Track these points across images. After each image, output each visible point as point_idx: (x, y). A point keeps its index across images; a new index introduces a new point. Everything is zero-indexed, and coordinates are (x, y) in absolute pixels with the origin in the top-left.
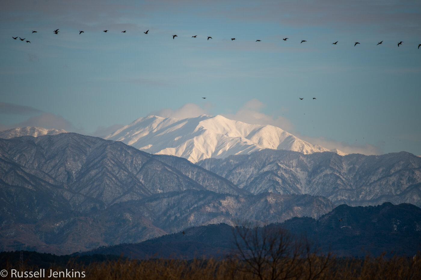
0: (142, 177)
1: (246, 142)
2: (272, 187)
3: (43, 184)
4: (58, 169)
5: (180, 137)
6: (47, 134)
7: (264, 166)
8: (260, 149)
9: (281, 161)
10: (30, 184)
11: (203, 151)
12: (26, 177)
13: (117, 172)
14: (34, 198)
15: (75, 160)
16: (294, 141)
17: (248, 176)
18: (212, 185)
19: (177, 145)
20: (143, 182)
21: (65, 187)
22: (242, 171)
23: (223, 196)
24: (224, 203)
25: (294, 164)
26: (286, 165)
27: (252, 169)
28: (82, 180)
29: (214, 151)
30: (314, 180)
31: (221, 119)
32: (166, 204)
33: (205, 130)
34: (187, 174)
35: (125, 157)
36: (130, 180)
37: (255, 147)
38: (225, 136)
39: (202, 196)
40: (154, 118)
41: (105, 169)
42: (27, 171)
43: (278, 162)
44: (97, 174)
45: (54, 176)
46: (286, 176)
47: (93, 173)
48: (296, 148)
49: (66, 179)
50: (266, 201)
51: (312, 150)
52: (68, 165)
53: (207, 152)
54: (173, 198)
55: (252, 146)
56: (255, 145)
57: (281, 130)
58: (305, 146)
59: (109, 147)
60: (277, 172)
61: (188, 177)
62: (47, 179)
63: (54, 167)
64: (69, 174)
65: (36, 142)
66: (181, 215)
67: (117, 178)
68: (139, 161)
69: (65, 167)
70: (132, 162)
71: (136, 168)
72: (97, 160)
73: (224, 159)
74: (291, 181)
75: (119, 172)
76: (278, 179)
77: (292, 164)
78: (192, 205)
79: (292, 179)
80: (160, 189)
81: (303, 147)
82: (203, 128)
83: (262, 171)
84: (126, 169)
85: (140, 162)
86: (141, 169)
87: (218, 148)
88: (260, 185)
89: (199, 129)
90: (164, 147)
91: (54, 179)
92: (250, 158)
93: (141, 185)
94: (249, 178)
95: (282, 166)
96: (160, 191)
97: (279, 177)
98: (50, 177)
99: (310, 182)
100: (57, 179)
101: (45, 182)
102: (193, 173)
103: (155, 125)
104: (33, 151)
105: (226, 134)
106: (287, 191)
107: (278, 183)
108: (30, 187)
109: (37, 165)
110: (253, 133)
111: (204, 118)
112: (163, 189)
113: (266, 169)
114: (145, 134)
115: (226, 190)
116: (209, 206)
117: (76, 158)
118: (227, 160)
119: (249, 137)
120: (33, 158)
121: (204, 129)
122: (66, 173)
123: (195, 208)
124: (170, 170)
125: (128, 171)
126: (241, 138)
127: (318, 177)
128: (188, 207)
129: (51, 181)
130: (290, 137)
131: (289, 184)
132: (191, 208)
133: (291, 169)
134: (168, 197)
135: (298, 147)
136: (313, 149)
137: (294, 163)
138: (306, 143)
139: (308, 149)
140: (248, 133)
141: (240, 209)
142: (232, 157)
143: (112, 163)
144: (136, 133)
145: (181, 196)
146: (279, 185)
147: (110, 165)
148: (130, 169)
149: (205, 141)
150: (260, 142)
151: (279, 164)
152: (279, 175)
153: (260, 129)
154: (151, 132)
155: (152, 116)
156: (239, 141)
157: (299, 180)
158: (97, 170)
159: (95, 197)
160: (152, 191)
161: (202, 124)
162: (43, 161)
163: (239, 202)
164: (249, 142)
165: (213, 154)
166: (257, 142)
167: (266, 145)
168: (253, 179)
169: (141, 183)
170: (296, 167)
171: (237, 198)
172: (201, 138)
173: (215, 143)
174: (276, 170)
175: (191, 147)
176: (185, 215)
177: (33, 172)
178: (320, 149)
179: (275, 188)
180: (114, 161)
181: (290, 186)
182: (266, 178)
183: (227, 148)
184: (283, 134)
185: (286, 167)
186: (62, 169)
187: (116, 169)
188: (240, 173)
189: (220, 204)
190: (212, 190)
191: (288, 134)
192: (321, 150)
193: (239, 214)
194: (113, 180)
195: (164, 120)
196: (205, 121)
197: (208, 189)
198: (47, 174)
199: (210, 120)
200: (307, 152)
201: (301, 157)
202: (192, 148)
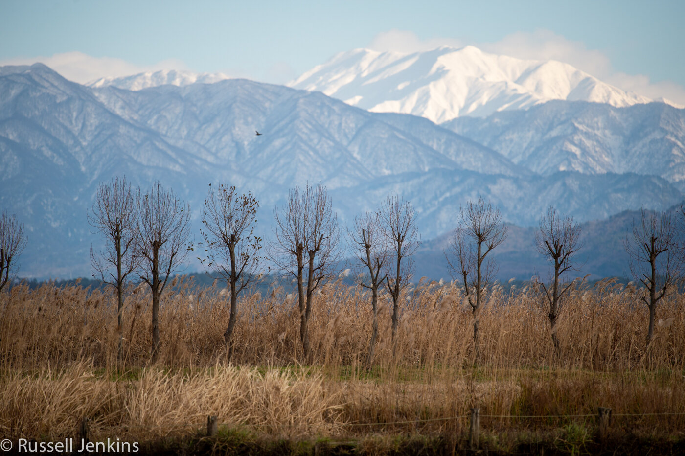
0: (356, 149)
1: (515, 90)
2: (566, 162)
3: (198, 162)
4: (221, 138)
5: (407, 83)
6: (196, 81)
7: (551, 128)
8: (538, 100)
9: (580, 120)
10: (176, 162)
11: (445, 105)
12: (170, 152)
13: (316, 141)
14: (185, 186)
15: (246, 123)
16: (593, 87)
17: (525, 145)
18: (471, 161)
19: (401, 96)
20: (358, 157)
21: (234, 166)
22: (515, 136)
23: (493, 179)
24: (495, 189)
25: (600, 124)
26: (587, 126)
27: (531, 134)
28: (260, 155)
29: (462, 105)
30: (633, 150)
31: (472, 51)
32: (399, 193)
33: (448, 71)
34: (430, 144)
35: (329, 116)
36: (337, 155)
37: (530, 97)
38: (481, 80)
39: (457, 179)
40: (363, 54)
41: (296, 137)
42: (171, 142)
43: (574, 121)
44: (284, 145)
45: (214, 150)
46: (588, 143)
47: (277, 143)
48: (597, 96)
49: (234, 154)
50: (564, 184)
51: (623, 101)
52: (237, 131)
53: (452, 107)
54: (411, 183)
55: (526, 96)
56: (531, 93)
57: (571, 69)
58: (613, 93)
59: (301, 101)
60: (573, 138)
61: (431, 149)
62: (204, 155)
63: (213, 136)
64: (238, 146)
65: (183, 95)
66: (425, 210)
67: (316, 152)
68: (351, 123)
69: (232, 135)
70: (340, 124)
71: (346, 135)
72: (282, 123)
73: (484, 117)
74: (596, 152)
75: (319, 141)
76: (574, 149)
77: (597, 124)
78: (442, 194)
79: (597, 149)
80: (386, 168)
81: (609, 96)
82: (444, 67)
83: (547, 136)
84: (330, 137)
85: (352, 125)
86: (355, 137)
87: (469, 100)
88: (546, 160)
89: (438, 69)
90: (380, 100)
91: (215, 154)
92: (527, 115)
93: (355, 162)
94: (526, 149)
95: (581, 127)
96: (387, 172)
97: (575, 145)
98: (208, 150)
99: (627, 152)
100: (219, 154)
101: (200, 159)
102: (440, 140)
103: (364, 64)
104: (178, 110)
105: (482, 77)
106: (591, 168)
107: (574, 155)
108: (177, 168)
109: (186, 132)
110: (527, 74)
111: (446, 51)
112: (391, 168)
113: (554, 133)
114: (349, 79)
115: (495, 168)
116: (470, 195)
117: (250, 119)
118: (489, 119)
119: (520, 81)
120: (179, 121)
121: (445, 69)
122: (233, 145)
123: (446, 198)
124: (402, 137)
125: (334, 140)
126: (506, 83)
127: (640, 144)
128: (436, 197)
129: (210, 159)
130: (587, 79)
131: (593, 157)
132: (441, 199)
133: (596, 132)
134: (403, 181)
135: (601, 96)
136: (625, 98)
137: (600, 121)
138: (614, 90)
139: (618, 99)
140: (518, 74)
141: (520, 199)
142: (497, 114)
143: (307, 127)
144: (335, 77)
145: (423, 179)
146: (577, 159)
147: (305, 130)
148: (336, 136)
149: (448, 90)
150: (538, 88)
151: (576, 125)
152: (577, 142)
153: (537, 67)
154: (358, 76)
155: (359, 50)
156: (504, 88)
157: (609, 151)
158: (284, 139)
159: (281, 182)
160: (374, 172)
161: (442, 61)
162: (195, 125)
163: (520, 187)
164: (521, 90)
165: (461, 110)
166: (532, 88)
167: (549, 94)
168: (532, 149)
169: (355, 159)
170: (605, 128)
171: (516, 181)
172: (441, 84)
173: (465, 91)
174: (571, 134)
175: (425, 99)
176: (432, 210)
177: (180, 144)
178: (635, 98)
179: (570, 164)
180: (310, 123)
181: (594, 160)
182: (554, 147)
183: (485, 99)
184: (576, 74)
185: (588, 129)
186: (226, 138)
187: (315, 137)
188: (511, 141)
189: (489, 191)
190: (471, 169)
191: (584, 75)
192: (638, 99)
193: (519, 207)
194: (310, 155)
195: (380, 56)
196: (448, 56)
197: (465, 167)
198: (203, 147)
199: (455, 55)
200: (616, 103)
201: (612, 112)
202: (426, 102)
